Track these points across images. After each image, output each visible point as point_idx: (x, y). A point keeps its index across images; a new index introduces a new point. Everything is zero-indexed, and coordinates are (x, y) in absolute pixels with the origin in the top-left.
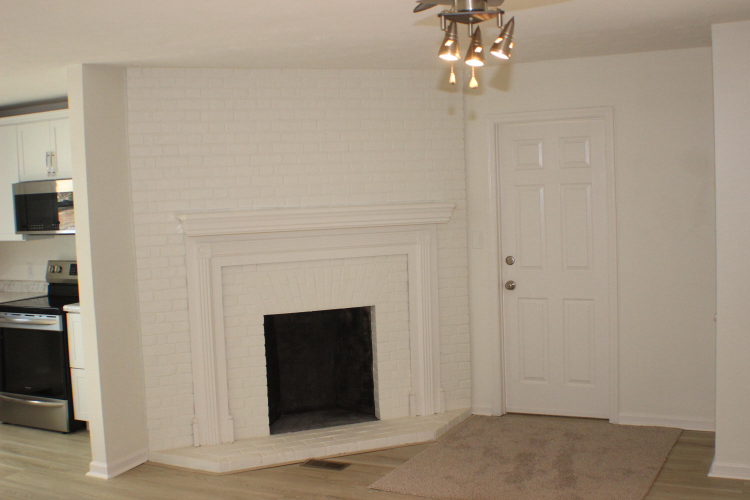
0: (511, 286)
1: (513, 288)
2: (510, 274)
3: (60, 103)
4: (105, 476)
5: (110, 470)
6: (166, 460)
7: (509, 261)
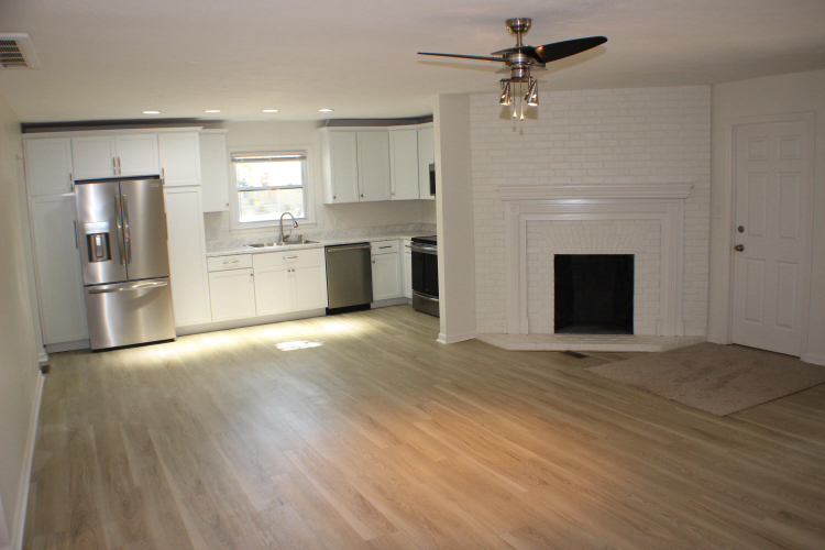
0: (740, 248)
1: (742, 250)
2: (740, 239)
3: (428, 118)
4: (444, 342)
5: (447, 339)
6: (483, 339)
7: (741, 229)
